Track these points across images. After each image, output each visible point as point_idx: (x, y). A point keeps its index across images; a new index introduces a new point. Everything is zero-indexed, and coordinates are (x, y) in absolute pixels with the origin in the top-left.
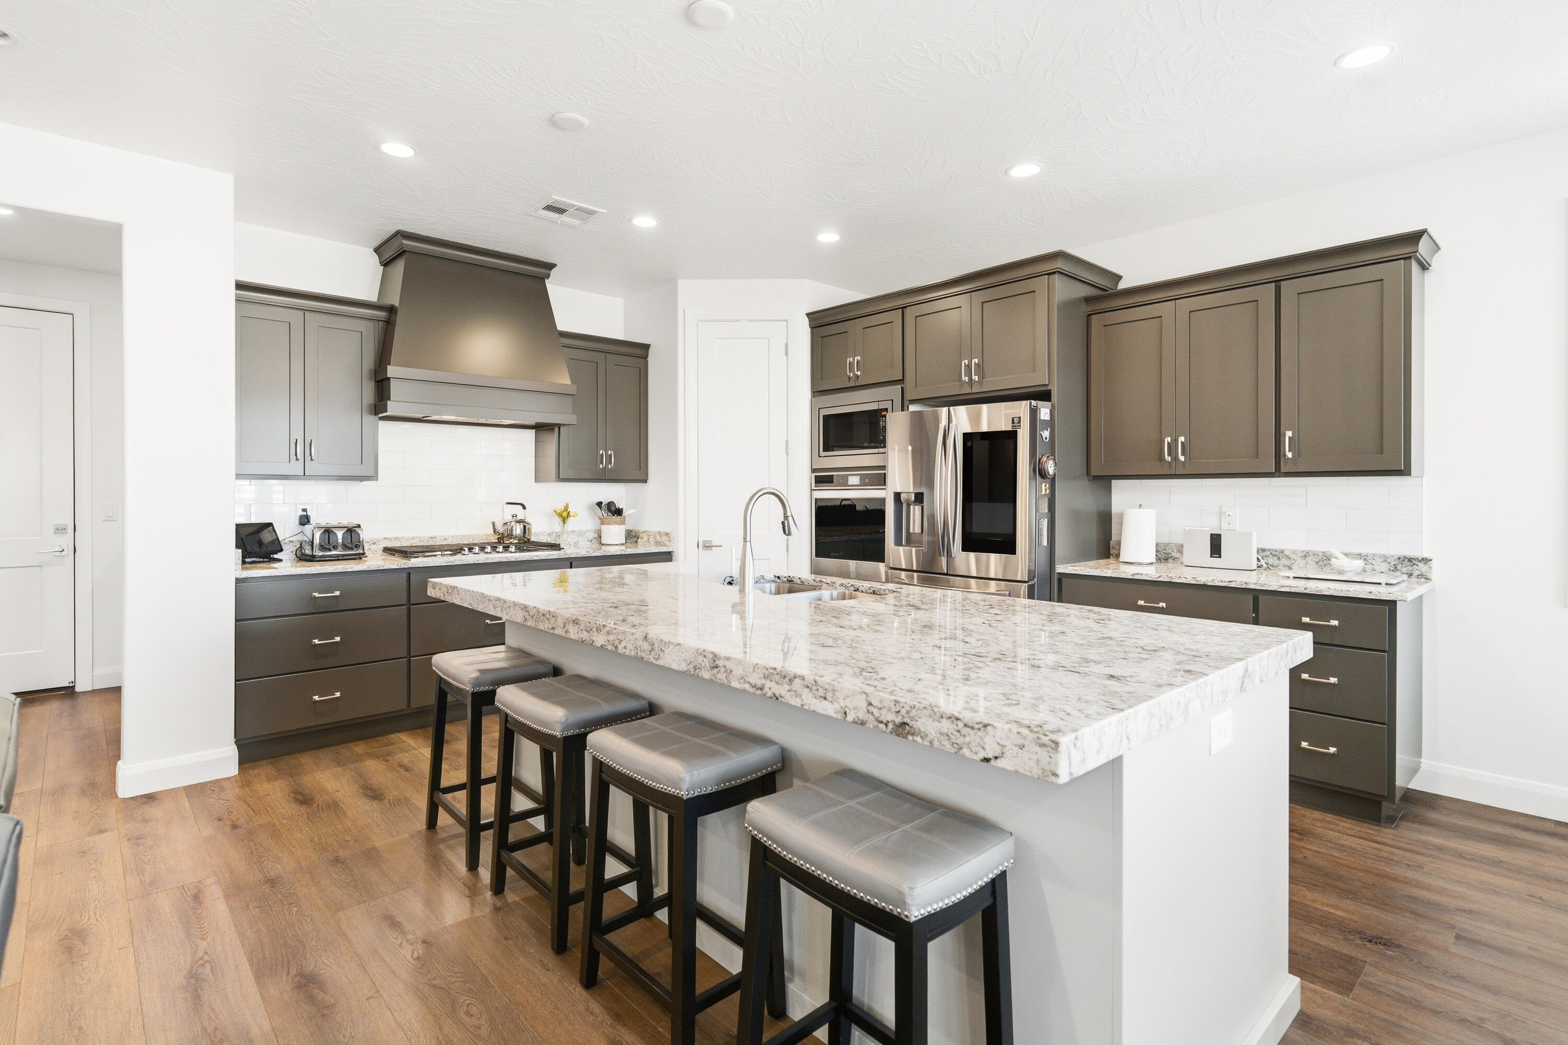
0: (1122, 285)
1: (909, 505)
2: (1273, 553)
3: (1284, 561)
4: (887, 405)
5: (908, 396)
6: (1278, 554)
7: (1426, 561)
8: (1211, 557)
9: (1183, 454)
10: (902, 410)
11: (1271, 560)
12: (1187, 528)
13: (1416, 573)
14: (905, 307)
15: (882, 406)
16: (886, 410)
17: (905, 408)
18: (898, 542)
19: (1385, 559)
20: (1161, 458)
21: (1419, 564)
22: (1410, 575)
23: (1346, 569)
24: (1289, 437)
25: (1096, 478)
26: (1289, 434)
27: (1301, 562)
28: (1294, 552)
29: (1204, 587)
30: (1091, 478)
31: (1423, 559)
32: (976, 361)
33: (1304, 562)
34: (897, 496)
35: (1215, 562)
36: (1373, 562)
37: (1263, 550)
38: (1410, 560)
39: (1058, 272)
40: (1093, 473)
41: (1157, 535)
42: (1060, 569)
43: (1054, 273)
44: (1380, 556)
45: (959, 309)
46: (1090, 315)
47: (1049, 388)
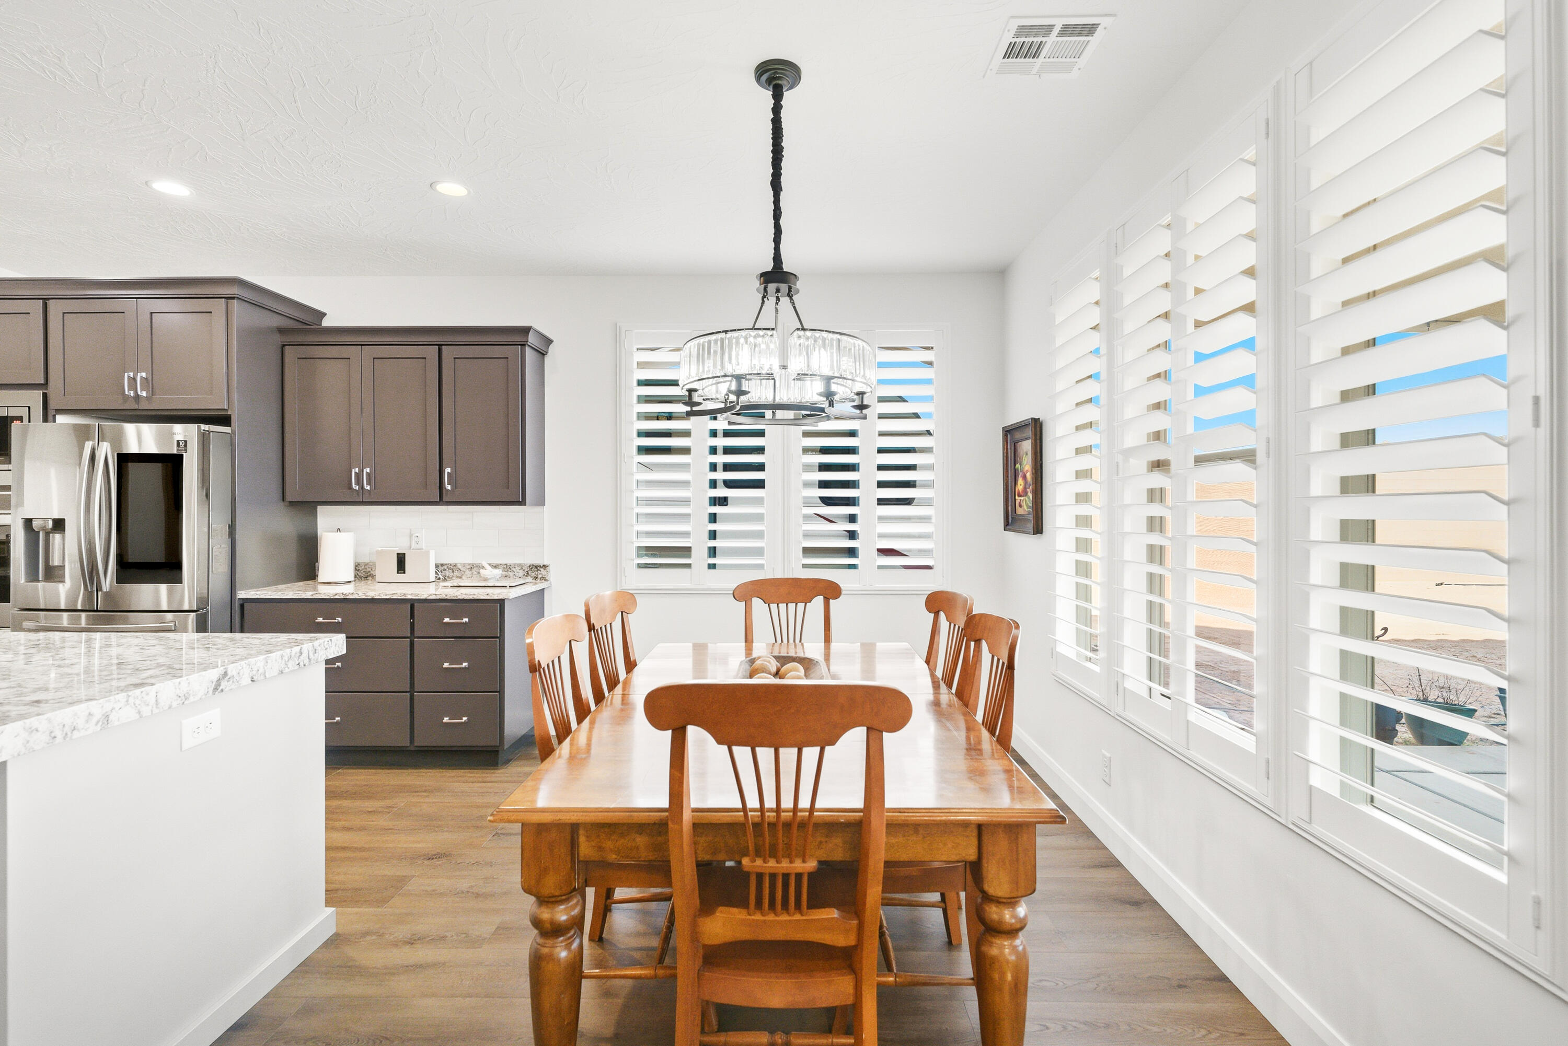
0: (326, 323)
1: (47, 534)
2: (449, 566)
3: (457, 573)
4: (24, 413)
5: (53, 405)
6: (453, 567)
7: (545, 567)
8: (398, 573)
9: (369, 483)
10: (45, 420)
11: (447, 573)
12: (380, 549)
13: (540, 576)
14: (49, 299)
15: (13, 412)
16: (20, 419)
17: (50, 418)
18: (33, 576)
19: (521, 566)
20: (350, 487)
21: (541, 569)
22: (536, 578)
23: (489, 577)
24: (448, 472)
25: (292, 504)
26: (448, 470)
27: (468, 573)
28: (464, 565)
29: (373, 600)
30: (287, 504)
31: (544, 565)
32: (144, 375)
33: (470, 573)
34: (28, 522)
35: (401, 577)
36: (514, 569)
37: (442, 565)
38: (536, 567)
39: (238, 298)
40: (289, 498)
41: (356, 557)
42: (242, 594)
43: (234, 298)
44: (519, 565)
45: (123, 314)
46: (284, 346)
47: (229, 413)
